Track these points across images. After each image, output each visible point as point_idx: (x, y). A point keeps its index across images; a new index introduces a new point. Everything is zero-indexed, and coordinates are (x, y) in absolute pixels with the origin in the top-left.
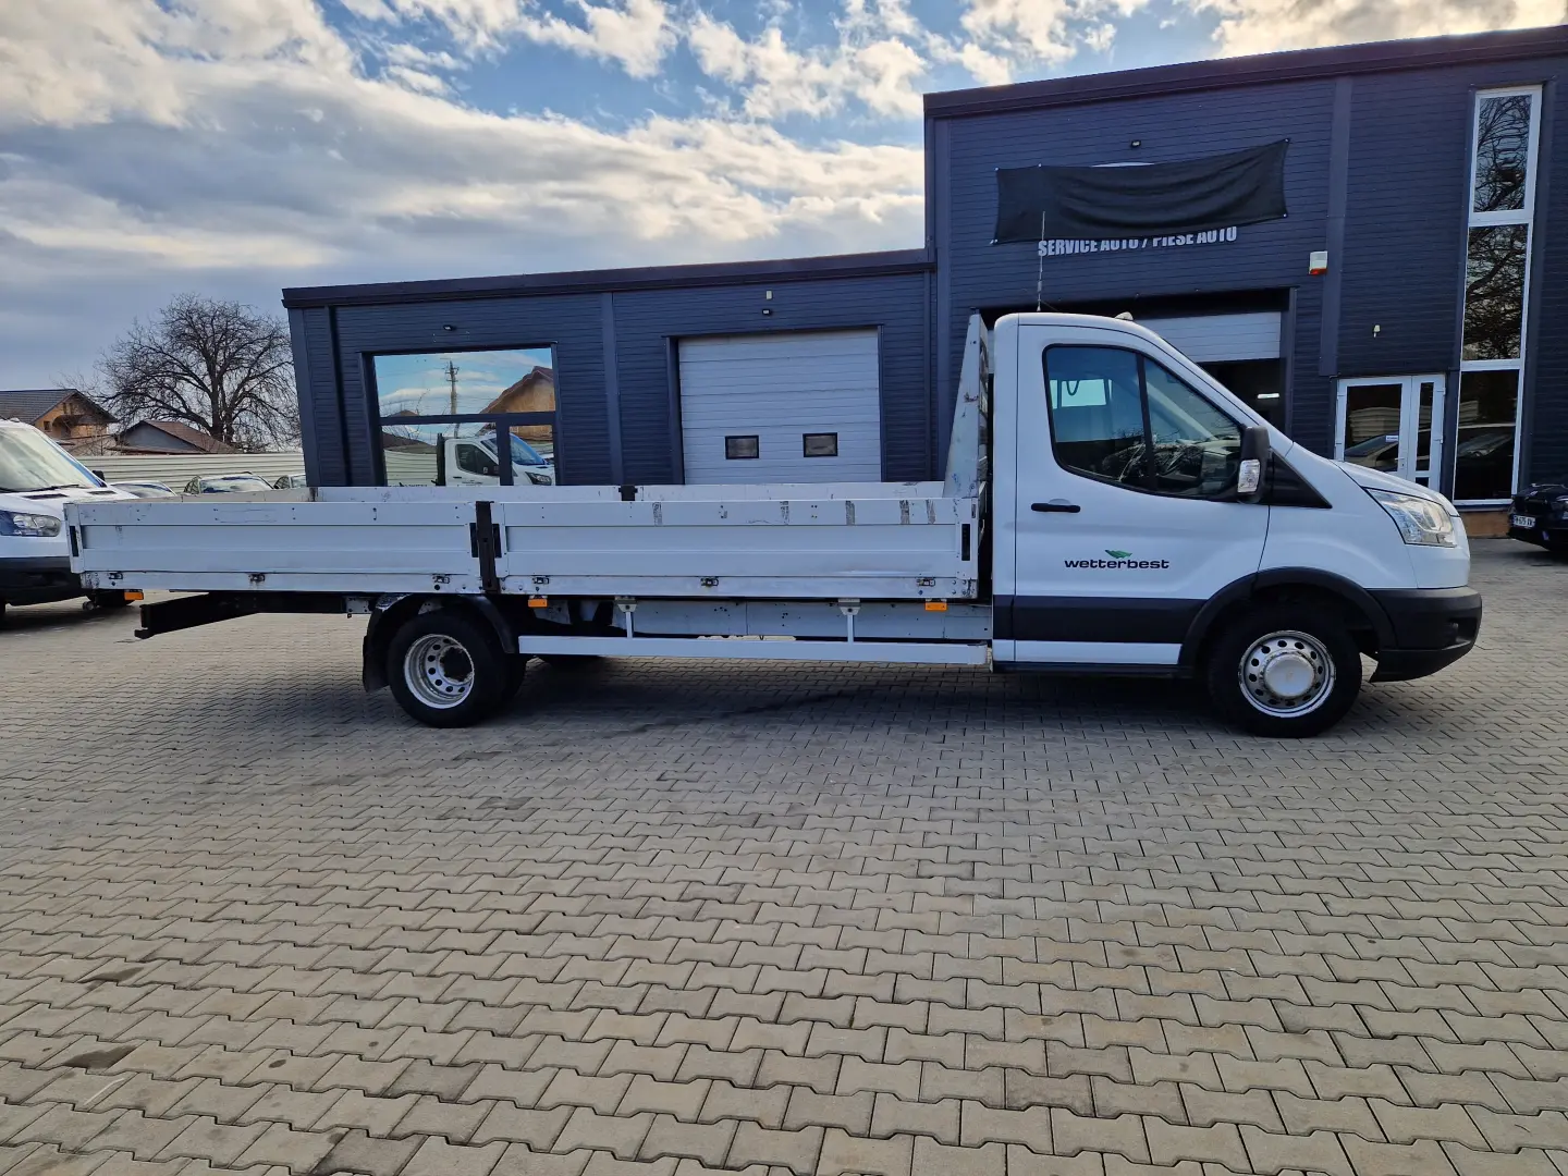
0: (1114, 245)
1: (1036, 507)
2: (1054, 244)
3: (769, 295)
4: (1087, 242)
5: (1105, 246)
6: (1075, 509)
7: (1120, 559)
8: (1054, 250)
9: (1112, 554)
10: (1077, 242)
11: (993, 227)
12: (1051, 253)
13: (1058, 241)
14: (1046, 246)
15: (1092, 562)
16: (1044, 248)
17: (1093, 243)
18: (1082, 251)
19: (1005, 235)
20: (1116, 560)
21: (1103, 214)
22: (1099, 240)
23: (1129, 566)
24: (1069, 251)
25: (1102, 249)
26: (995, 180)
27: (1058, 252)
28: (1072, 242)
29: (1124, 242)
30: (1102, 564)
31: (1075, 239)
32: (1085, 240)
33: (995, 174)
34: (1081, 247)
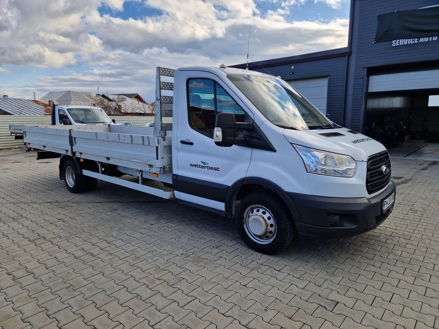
0: (426, 39)
1: (182, 142)
2: (399, 41)
3: (293, 68)
4: (414, 39)
5: (422, 40)
6: (192, 144)
7: (205, 165)
8: (399, 44)
9: (203, 163)
10: (409, 40)
11: (375, 37)
12: (397, 45)
13: (401, 40)
14: (396, 42)
15: (197, 165)
16: (395, 43)
17: (416, 39)
18: (411, 43)
19: (378, 40)
20: (204, 166)
21: (421, 27)
22: (419, 38)
23: (208, 169)
24: (405, 43)
25: (420, 42)
26: (377, 19)
27: (400, 44)
28: (407, 40)
29: (431, 38)
30: (200, 167)
31: (408, 39)
32: (413, 39)
33: (376, 17)
34: (411, 41)
